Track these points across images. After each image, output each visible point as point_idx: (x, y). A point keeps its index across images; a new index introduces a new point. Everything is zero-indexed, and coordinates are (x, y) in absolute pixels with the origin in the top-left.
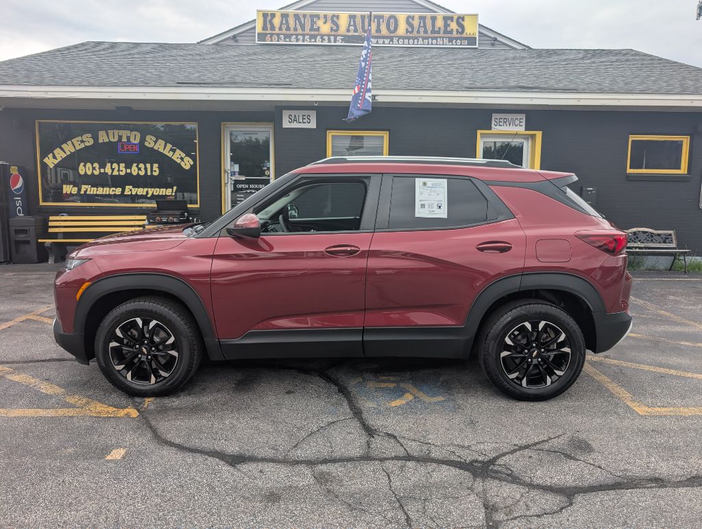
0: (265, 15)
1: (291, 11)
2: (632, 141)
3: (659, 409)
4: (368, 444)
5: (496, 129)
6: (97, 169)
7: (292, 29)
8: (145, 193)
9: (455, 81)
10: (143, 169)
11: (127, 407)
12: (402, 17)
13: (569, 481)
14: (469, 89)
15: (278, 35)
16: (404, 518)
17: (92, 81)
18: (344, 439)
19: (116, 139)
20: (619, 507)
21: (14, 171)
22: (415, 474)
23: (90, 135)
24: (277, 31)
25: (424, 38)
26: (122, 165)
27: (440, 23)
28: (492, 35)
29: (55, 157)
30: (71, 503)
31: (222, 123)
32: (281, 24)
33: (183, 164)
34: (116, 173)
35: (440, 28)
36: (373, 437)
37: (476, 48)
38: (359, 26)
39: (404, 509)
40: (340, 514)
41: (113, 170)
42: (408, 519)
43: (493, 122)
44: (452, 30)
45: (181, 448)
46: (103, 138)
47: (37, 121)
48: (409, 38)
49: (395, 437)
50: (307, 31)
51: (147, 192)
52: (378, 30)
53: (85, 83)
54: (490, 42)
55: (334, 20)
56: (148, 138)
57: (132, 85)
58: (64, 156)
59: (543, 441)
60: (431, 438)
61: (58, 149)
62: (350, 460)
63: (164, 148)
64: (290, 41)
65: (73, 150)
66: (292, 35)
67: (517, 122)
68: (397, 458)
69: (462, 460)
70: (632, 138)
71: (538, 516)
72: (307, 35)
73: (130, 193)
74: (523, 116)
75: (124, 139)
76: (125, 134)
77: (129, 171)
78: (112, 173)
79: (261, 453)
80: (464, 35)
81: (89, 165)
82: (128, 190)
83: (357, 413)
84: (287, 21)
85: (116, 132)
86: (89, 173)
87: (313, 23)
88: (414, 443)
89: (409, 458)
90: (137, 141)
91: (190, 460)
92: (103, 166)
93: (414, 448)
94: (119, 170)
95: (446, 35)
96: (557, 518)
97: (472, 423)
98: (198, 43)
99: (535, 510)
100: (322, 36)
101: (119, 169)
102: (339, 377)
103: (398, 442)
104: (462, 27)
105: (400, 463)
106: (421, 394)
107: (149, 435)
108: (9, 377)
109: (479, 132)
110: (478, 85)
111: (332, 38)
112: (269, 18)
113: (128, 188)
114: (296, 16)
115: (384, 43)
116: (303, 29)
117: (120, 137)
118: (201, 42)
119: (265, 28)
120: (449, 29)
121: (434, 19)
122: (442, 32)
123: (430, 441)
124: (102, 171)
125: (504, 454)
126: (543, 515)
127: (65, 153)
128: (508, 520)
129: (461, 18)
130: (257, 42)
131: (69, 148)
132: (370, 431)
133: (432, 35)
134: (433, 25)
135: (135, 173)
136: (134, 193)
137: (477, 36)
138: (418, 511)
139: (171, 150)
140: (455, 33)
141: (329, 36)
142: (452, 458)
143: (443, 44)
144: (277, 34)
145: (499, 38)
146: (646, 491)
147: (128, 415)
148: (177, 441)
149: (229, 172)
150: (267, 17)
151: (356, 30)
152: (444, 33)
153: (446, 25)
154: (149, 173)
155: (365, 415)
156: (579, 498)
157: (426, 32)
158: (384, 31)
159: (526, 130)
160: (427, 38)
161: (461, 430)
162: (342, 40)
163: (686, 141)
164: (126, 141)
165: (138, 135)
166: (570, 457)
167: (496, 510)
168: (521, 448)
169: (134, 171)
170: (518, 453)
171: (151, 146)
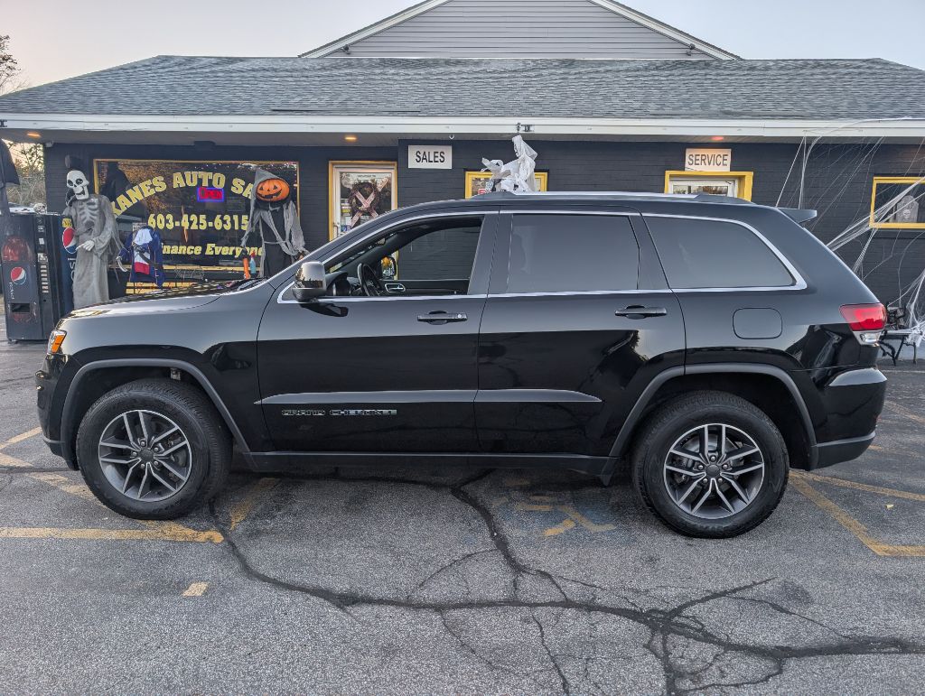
2: (878, 185)
3: (904, 548)
4: (515, 583)
5: (691, 168)
6: (171, 221)
8: (231, 253)
9: (637, 105)
10: (228, 222)
11: (209, 529)
13: (779, 641)
14: (656, 116)
16: (559, 682)
17: (164, 108)
18: (484, 576)
19: (195, 184)
20: (845, 678)
21: (68, 224)
22: (576, 624)
23: (161, 178)
26: (203, 217)
28: (689, 42)
29: (118, 207)
30: (140, 650)
31: (330, 163)
34: (194, 227)
36: (521, 575)
39: (559, 671)
40: (477, 674)
41: (191, 223)
42: (565, 684)
43: (687, 160)
45: (276, 583)
46: (178, 181)
47: (95, 160)
49: (550, 576)
51: (234, 252)
53: (155, 111)
54: (684, 51)
56: (235, 181)
57: (215, 113)
58: (129, 205)
59: (746, 587)
60: (597, 579)
61: (122, 196)
62: (491, 604)
65: (141, 198)
67: (720, 160)
68: (552, 604)
69: (638, 610)
70: (877, 180)
71: (737, 686)
73: (212, 253)
74: (728, 152)
75: (205, 184)
76: (205, 176)
77: (211, 224)
78: (189, 227)
79: (378, 593)
81: (160, 217)
82: (211, 249)
83: (502, 544)
85: (195, 174)
86: (161, 226)
88: (574, 585)
89: (567, 604)
90: (222, 185)
91: (287, 600)
92: (178, 218)
93: (573, 591)
94: (198, 224)
96: (761, 688)
97: (652, 560)
98: (299, 57)
99: (731, 677)
101: (200, 223)
102: (478, 495)
103: (554, 582)
105: (554, 610)
106: (584, 520)
107: (237, 566)
108: (63, 488)
109: (668, 173)
110: (667, 111)
113: (209, 246)
117: (200, 181)
118: (303, 55)
123: (595, 583)
124: (177, 224)
125: (693, 603)
126: (743, 684)
127: (131, 201)
128: (696, 689)
131: (135, 195)
132: (517, 568)
135: (218, 227)
136: (217, 253)
138: (578, 674)
142: (625, 605)
145: (698, 46)
146: (882, 657)
147: (210, 540)
148: (272, 574)
149: (339, 226)
154: (236, 228)
155: (512, 546)
156: (792, 663)
159: (732, 169)
161: (636, 570)
164: (207, 185)
165: (223, 178)
166: (782, 610)
167: (681, 676)
168: (715, 595)
169: (218, 224)
170: (711, 602)
171: (239, 192)
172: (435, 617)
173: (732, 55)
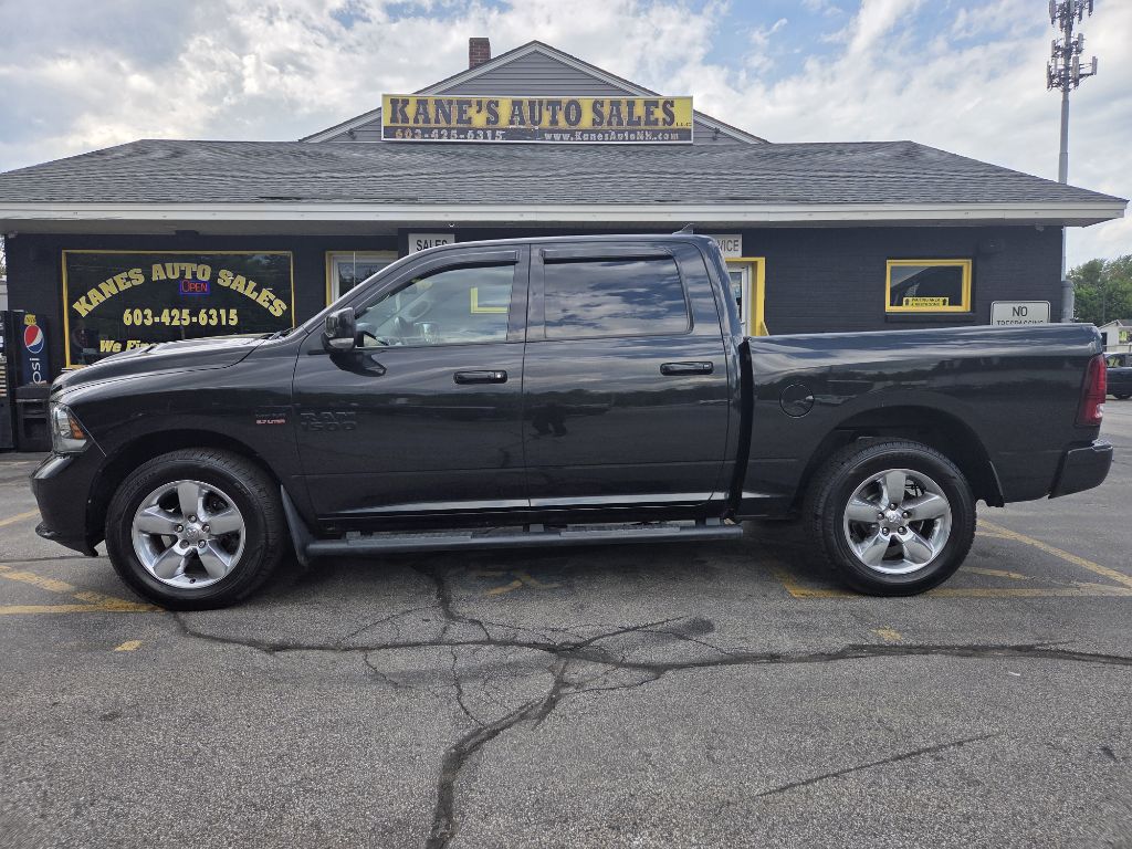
0: (394, 101)
1: (431, 96)
2: (892, 268)
3: (821, 592)
4: (445, 628)
6: (149, 317)
7: (433, 120)
10: (214, 317)
12: (586, 103)
13: (668, 658)
14: (661, 202)
15: (413, 129)
17: (141, 196)
19: (177, 276)
21: (30, 320)
22: (488, 655)
23: (139, 270)
24: (411, 124)
25: (617, 132)
26: (186, 312)
27: (640, 111)
28: (714, 126)
29: (88, 301)
31: (327, 253)
32: (418, 113)
33: (271, 309)
34: (176, 323)
35: (639, 117)
36: (453, 623)
37: (691, 145)
38: (527, 114)
39: (459, 686)
40: (381, 691)
41: (172, 318)
44: (657, 119)
45: (213, 638)
46: (158, 274)
47: (64, 252)
48: (597, 132)
49: (480, 623)
50: (454, 124)
52: (554, 121)
53: (130, 199)
54: (709, 135)
55: (492, 108)
56: (222, 273)
57: (197, 201)
58: (102, 299)
59: (658, 623)
60: (523, 623)
61: (94, 290)
62: (416, 645)
63: (246, 286)
64: (430, 137)
65: (115, 292)
66: (432, 129)
67: (731, 245)
68: (475, 642)
69: (551, 643)
70: (890, 264)
71: (612, 689)
72: (454, 129)
74: (739, 237)
75: (188, 276)
76: (189, 268)
77: (194, 320)
78: (171, 322)
79: (310, 641)
80: (674, 126)
81: (137, 312)
84: (425, 109)
85: (176, 265)
86: (138, 323)
87: (462, 112)
88: (500, 628)
89: (489, 641)
90: (207, 278)
91: (218, 649)
92: (157, 313)
93: (497, 633)
94: (180, 319)
95: (648, 128)
97: (582, 607)
98: (300, 141)
99: (612, 683)
100: (475, 131)
101: (182, 318)
103: (482, 627)
104: (671, 115)
105: (474, 647)
106: (533, 581)
107: (175, 628)
111: (489, 133)
112: (400, 105)
114: (438, 103)
115: (562, 139)
116: (449, 122)
117: (183, 273)
118: (305, 139)
119: (394, 119)
120: (652, 118)
121: (631, 104)
122: (643, 123)
123: (521, 626)
124: (157, 320)
125: (604, 636)
126: (619, 688)
127: (104, 295)
128: (575, 693)
129: (669, 103)
130: (383, 139)
131: (109, 288)
132: (452, 618)
133: (629, 128)
134: (631, 113)
135: (203, 323)
137: (692, 128)
138: (475, 687)
139: (255, 289)
140: (661, 123)
141: (484, 130)
142: (541, 641)
143: (644, 140)
144: (410, 128)
145: (722, 130)
146: (752, 665)
148: (208, 632)
150: (397, 104)
151: (522, 122)
152: (646, 124)
153: (649, 113)
154: (224, 323)
155: (453, 604)
156: (670, 673)
157: (620, 123)
158: (562, 124)
159: (743, 256)
160: (623, 132)
161: (564, 615)
162: (504, 136)
163: (966, 266)
164: (190, 278)
165: (208, 269)
166: (681, 637)
167: (567, 685)
168: (628, 630)
169: (203, 319)
170: (622, 635)
171: (226, 284)
172: (359, 656)
173: (759, 139)
